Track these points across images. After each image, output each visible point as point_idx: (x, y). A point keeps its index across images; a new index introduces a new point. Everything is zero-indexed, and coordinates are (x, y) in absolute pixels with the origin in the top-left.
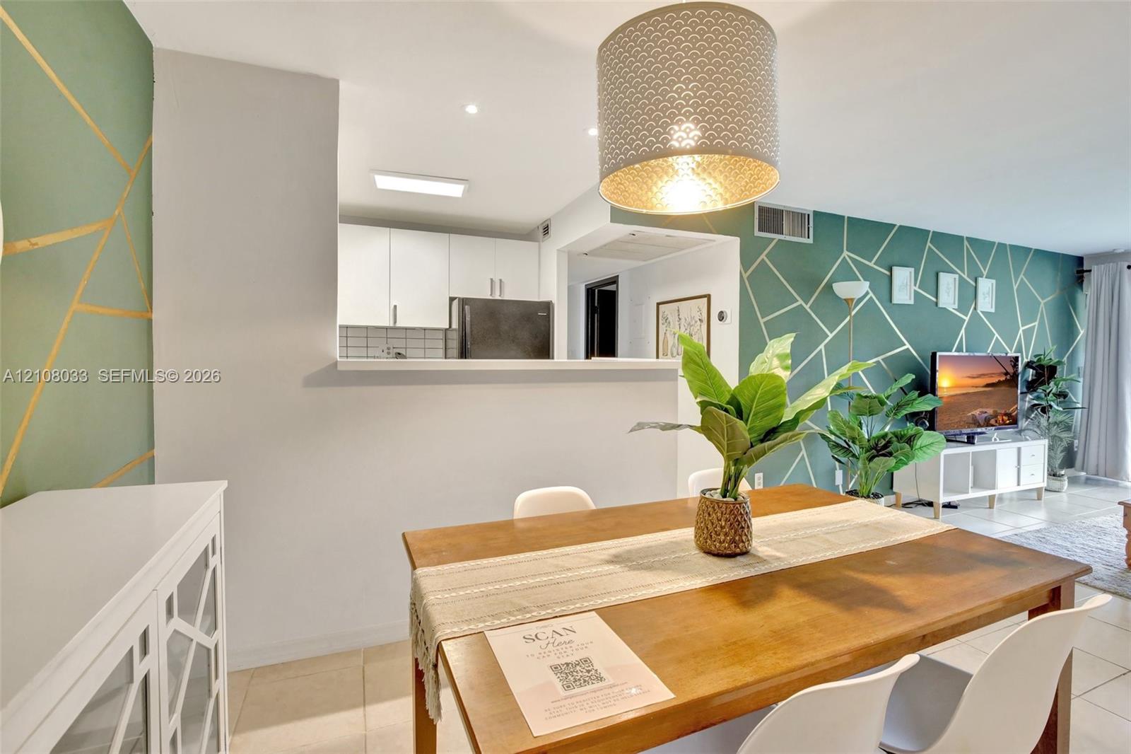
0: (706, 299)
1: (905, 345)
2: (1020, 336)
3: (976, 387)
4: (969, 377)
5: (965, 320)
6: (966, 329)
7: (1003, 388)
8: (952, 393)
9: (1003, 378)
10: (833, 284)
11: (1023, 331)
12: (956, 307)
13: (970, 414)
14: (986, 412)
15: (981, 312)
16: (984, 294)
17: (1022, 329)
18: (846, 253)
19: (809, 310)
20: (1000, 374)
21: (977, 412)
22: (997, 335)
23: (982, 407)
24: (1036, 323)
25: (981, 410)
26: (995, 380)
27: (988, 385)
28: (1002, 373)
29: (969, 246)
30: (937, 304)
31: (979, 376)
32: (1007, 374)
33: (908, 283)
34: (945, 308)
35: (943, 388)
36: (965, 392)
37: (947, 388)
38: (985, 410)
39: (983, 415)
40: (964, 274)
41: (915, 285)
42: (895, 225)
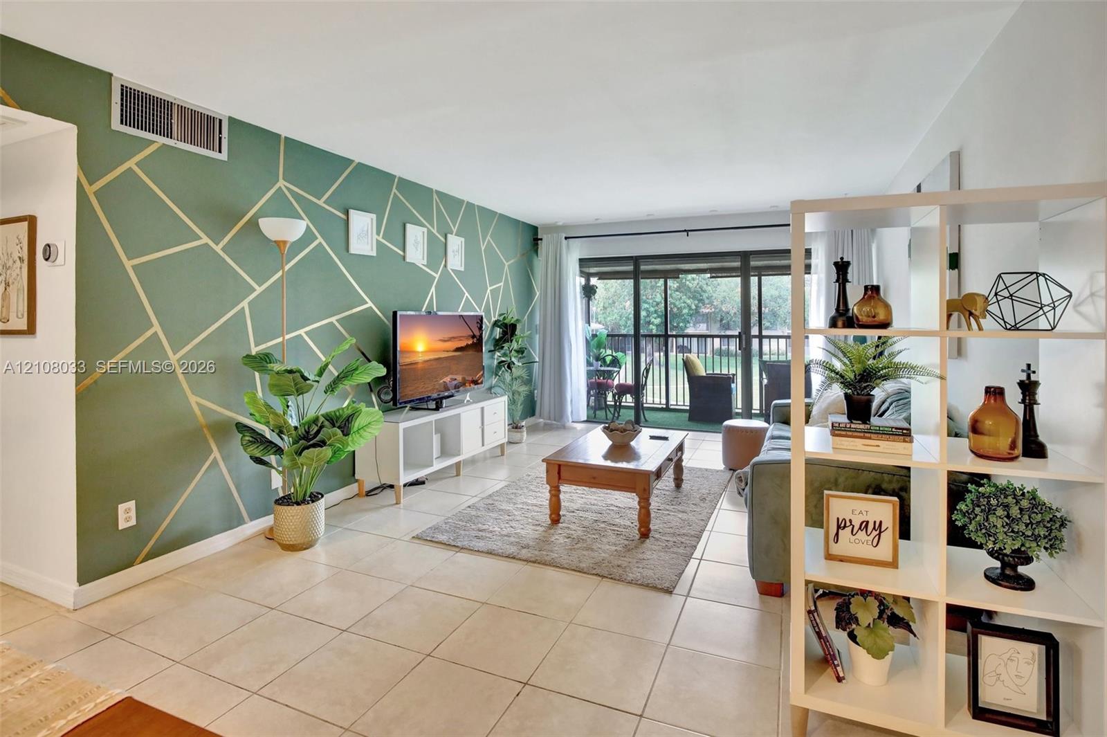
0: (26, 223)
1: (367, 303)
2: (488, 295)
3: (448, 351)
4: (441, 340)
5: (435, 278)
6: (435, 287)
7: (470, 353)
8: (427, 358)
9: (470, 342)
10: (260, 220)
11: (491, 290)
12: (426, 264)
13: (442, 381)
14: (456, 379)
15: (452, 270)
16: (453, 252)
17: (489, 289)
18: (281, 183)
19: (221, 253)
20: (467, 337)
21: (447, 379)
22: (467, 294)
23: (452, 374)
24: (502, 284)
25: (450, 376)
26: (463, 344)
27: (458, 350)
28: (469, 336)
29: (438, 200)
30: (404, 258)
31: (450, 339)
32: (474, 337)
33: (370, 231)
34: (413, 263)
35: (418, 352)
36: (437, 357)
37: (422, 352)
38: (454, 377)
39: (453, 382)
40: (434, 228)
41: (378, 233)
42: (351, 161)
